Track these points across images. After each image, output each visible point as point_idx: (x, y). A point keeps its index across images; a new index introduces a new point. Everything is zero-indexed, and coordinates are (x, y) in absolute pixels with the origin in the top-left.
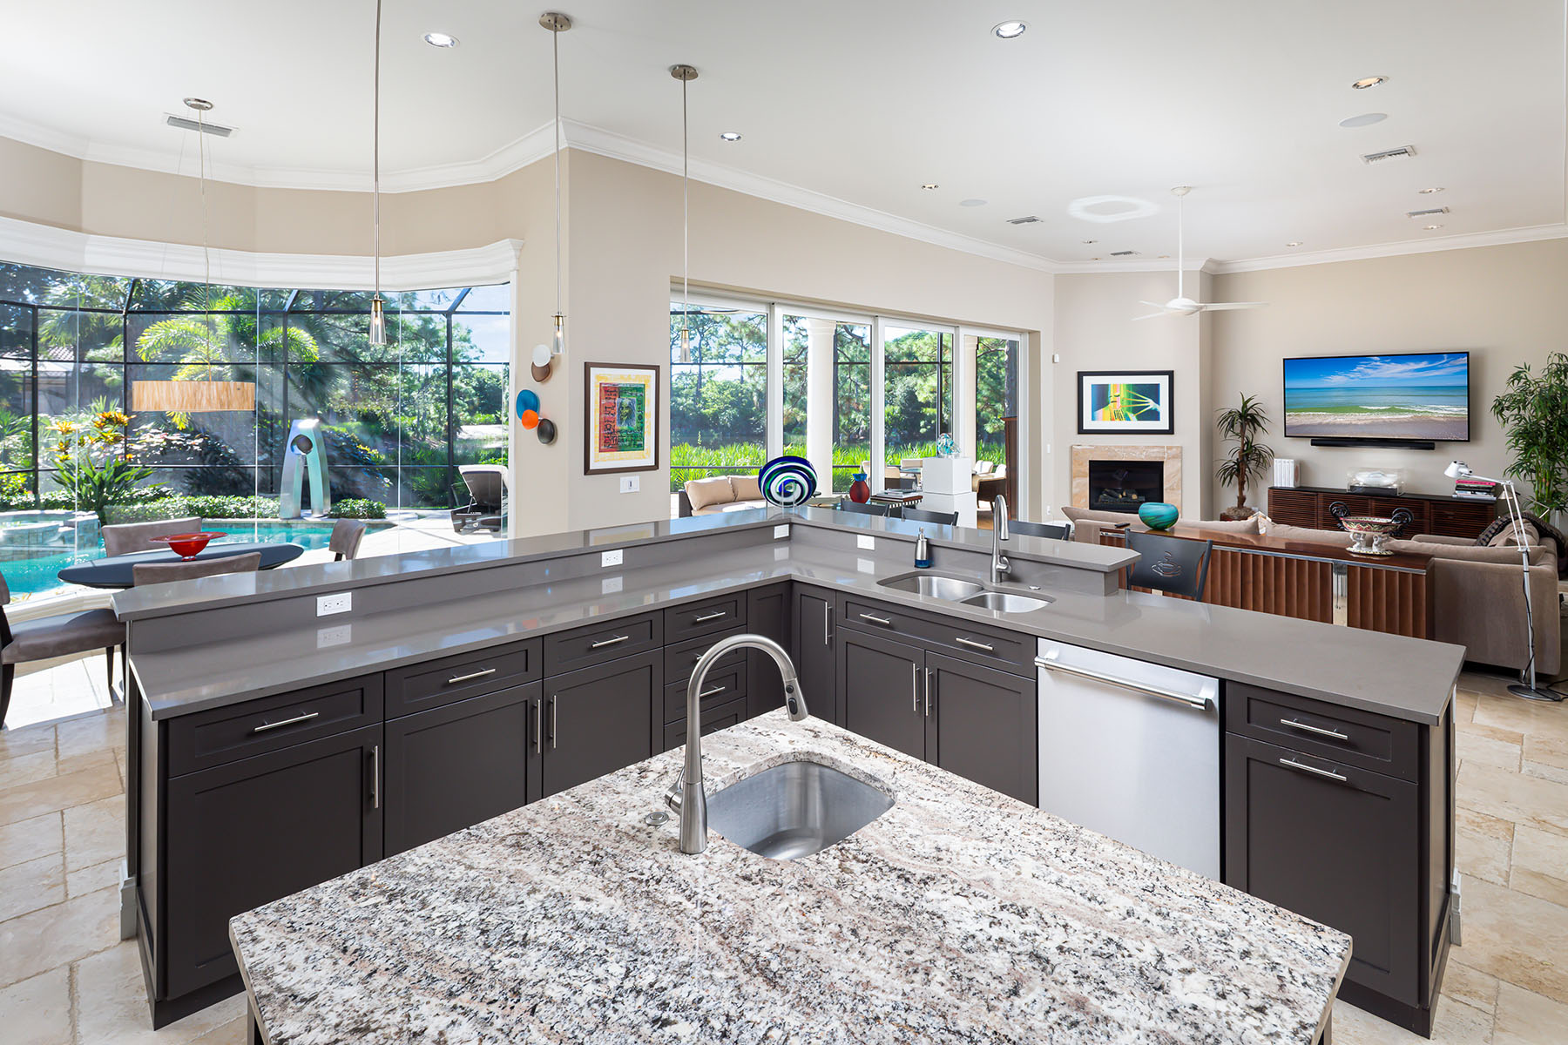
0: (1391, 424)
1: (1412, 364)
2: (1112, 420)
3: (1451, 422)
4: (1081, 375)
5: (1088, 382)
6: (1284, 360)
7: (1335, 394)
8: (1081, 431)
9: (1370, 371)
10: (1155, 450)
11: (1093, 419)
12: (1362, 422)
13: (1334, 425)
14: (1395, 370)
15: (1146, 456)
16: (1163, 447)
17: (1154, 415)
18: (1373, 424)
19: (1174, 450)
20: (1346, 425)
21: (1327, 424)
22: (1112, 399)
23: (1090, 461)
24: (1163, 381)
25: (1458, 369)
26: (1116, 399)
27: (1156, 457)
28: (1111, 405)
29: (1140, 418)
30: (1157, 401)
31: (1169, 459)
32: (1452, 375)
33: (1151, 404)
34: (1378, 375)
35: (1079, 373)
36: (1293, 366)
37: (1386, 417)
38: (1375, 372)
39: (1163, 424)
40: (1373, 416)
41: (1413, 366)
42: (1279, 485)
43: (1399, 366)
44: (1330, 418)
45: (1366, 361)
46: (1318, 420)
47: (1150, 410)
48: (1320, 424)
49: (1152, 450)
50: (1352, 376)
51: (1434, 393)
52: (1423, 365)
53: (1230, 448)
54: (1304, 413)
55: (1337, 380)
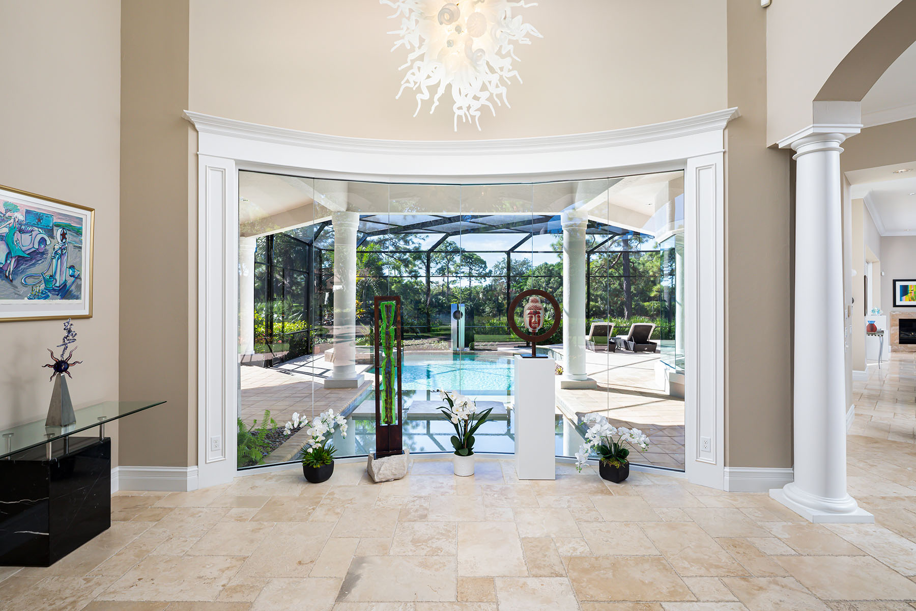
2: (910, 301)
4: (895, 281)
5: (898, 284)
8: (895, 305)
11: (901, 300)
22: (910, 292)
23: (900, 319)
26: (912, 292)
28: (909, 294)
35: (893, 280)
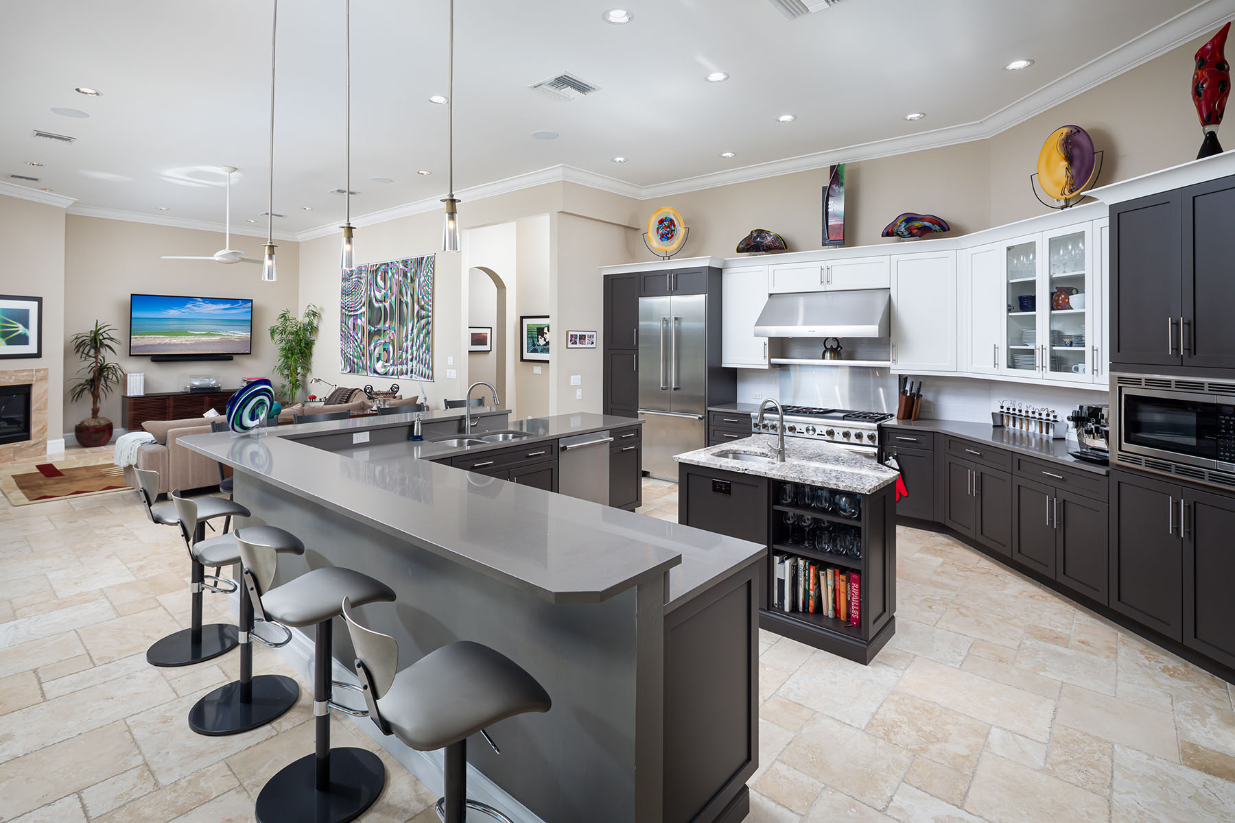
0: (208, 343)
1: (222, 305)
3: (242, 342)
6: (132, 295)
7: (171, 323)
9: (195, 308)
10: (25, 374)
12: (189, 342)
13: (170, 344)
14: (211, 308)
15: (15, 380)
16: (32, 370)
17: (23, 340)
18: (197, 344)
19: (42, 372)
20: (178, 345)
21: (165, 344)
24: (32, 307)
25: (246, 310)
27: (25, 381)
29: (10, 342)
30: (26, 326)
31: (37, 381)
32: (241, 313)
33: (21, 329)
34: (201, 311)
36: (138, 300)
37: (204, 339)
38: (199, 308)
39: (32, 348)
40: (197, 338)
41: (222, 306)
42: (132, 395)
43: (214, 306)
44: (167, 340)
45: (194, 301)
46: (158, 341)
47: (20, 335)
48: (159, 344)
49: (21, 374)
50: (184, 311)
51: (237, 324)
52: (228, 306)
53: (84, 368)
54: (147, 336)
55: (173, 313)
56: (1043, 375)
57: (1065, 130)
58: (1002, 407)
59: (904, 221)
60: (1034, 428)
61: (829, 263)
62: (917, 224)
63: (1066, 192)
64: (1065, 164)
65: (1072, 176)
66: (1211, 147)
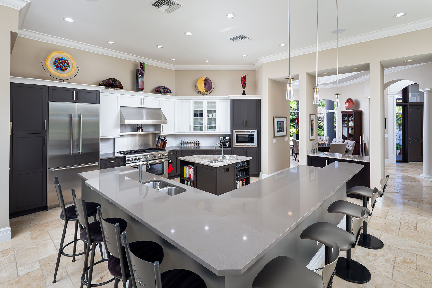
56: (205, 132)
57: (205, 78)
58: (182, 141)
59: (164, 88)
60: (192, 145)
61: (143, 97)
62: (166, 90)
63: (205, 91)
64: (204, 85)
65: (206, 88)
66: (244, 94)
